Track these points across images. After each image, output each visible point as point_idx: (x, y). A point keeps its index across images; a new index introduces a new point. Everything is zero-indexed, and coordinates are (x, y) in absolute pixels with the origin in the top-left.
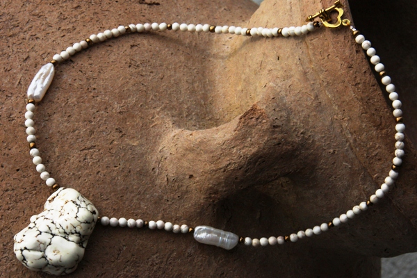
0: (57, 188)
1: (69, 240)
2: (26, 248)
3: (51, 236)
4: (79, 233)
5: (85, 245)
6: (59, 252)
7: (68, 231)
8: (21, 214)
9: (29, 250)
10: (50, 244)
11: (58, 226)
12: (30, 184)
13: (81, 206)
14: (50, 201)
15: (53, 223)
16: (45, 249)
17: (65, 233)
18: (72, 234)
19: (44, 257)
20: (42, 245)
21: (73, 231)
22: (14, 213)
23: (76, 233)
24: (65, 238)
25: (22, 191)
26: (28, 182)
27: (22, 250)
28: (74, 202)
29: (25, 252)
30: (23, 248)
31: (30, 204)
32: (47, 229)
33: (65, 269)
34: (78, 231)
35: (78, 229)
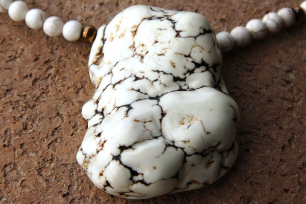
0: (93, 33)
1: (193, 90)
2: (122, 148)
3: (155, 102)
4: (203, 63)
6: (191, 118)
7: (179, 73)
8: (57, 122)
9: (130, 147)
10: (163, 114)
11: (154, 76)
12: (33, 64)
13: (170, 13)
14: (97, 64)
15: (137, 79)
16: (161, 131)
17: (176, 79)
18: (191, 72)
19: (171, 145)
20: (149, 126)
21: (191, 66)
22: (41, 127)
23: (198, 65)
24: (181, 89)
25: (28, 82)
26: (26, 62)
27: (117, 158)
29: (126, 156)
30: (117, 152)
31: (61, 96)
32: (135, 95)
33: (221, 153)
34: (198, 61)
35: (197, 56)
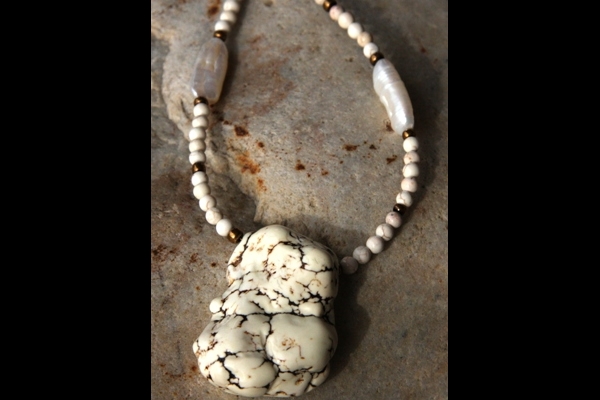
1: (302, 316)
2: (228, 354)
3: (268, 318)
4: (318, 296)
5: (332, 320)
6: (293, 341)
7: (295, 299)
9: (235, 355)
10: (271, 332)
11: (274, 295)
13: (302, 244)
14: (235, 265)
15: (260, 293)
16: (265, 346)
17: (291, 303)
18: (305, 300)
19: (269, 360)
20: (256, 339)
21: (307, 296)
23: (312, 296)
24: (293, 313)
27: (221, 360)
28: (286, 243)
29: (230, 362)
30: (222, 356)
32: (253, 309)
33: (312, 374)
34: (314, 293)
35: (314, 289)
